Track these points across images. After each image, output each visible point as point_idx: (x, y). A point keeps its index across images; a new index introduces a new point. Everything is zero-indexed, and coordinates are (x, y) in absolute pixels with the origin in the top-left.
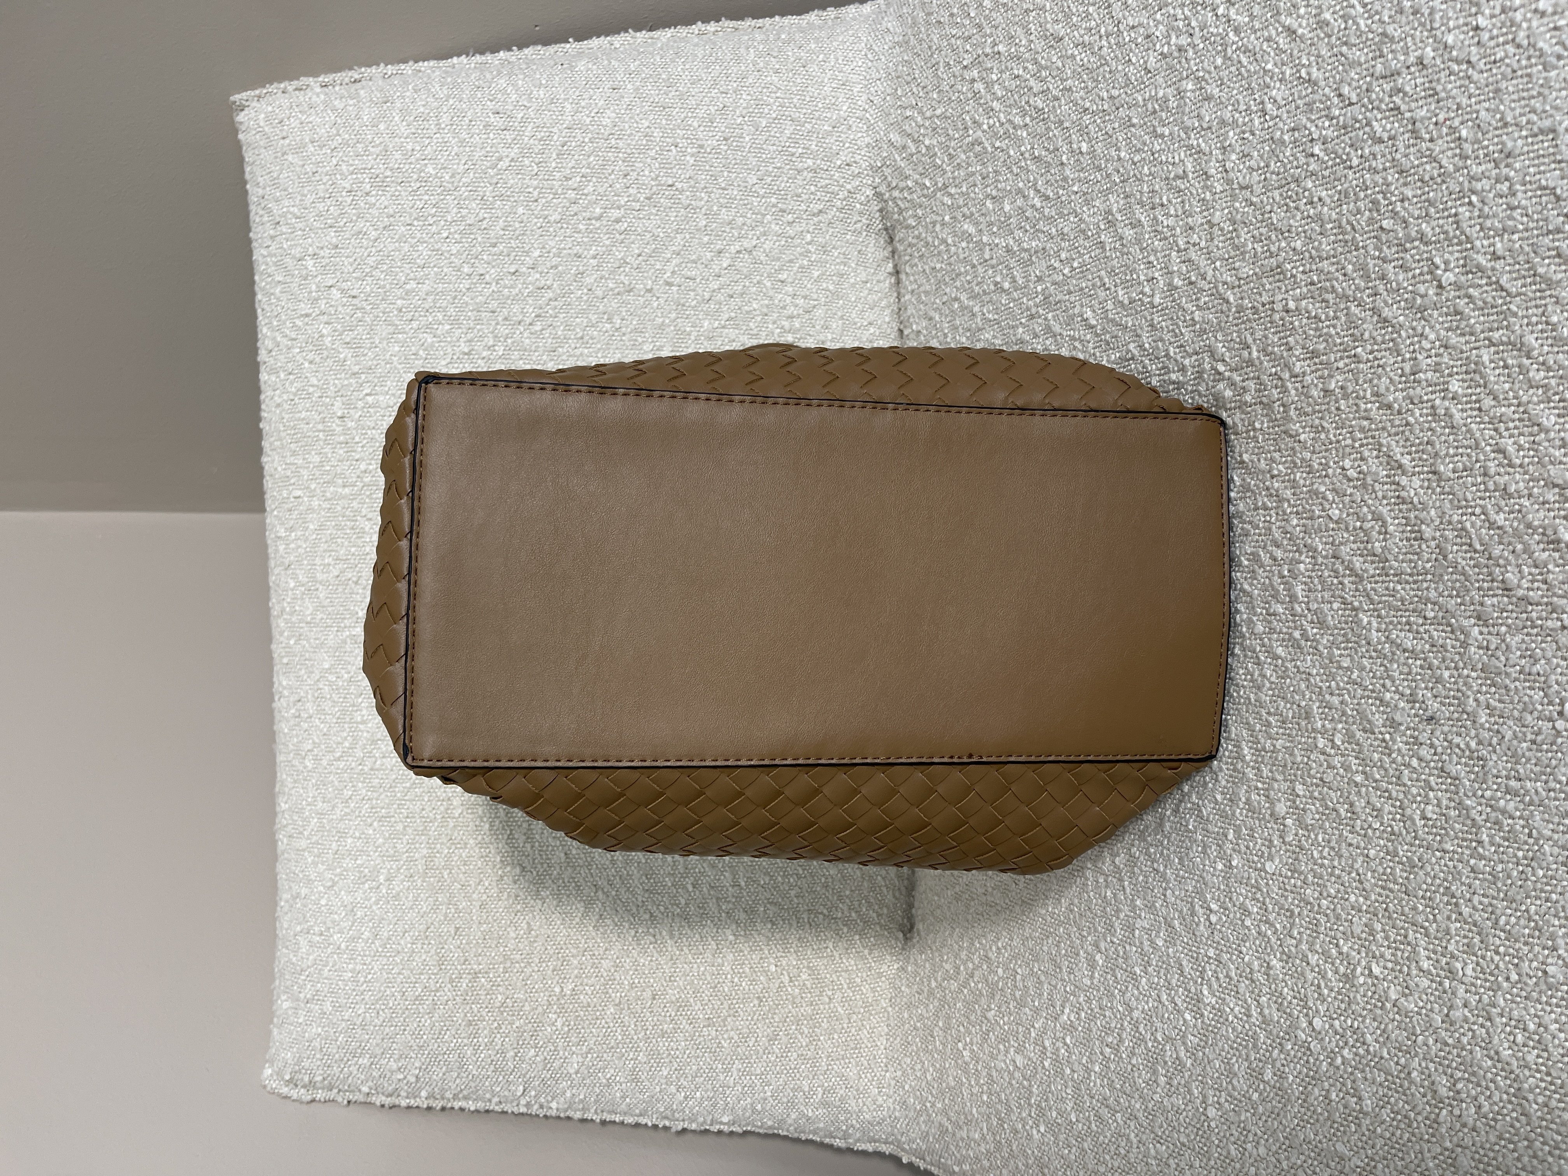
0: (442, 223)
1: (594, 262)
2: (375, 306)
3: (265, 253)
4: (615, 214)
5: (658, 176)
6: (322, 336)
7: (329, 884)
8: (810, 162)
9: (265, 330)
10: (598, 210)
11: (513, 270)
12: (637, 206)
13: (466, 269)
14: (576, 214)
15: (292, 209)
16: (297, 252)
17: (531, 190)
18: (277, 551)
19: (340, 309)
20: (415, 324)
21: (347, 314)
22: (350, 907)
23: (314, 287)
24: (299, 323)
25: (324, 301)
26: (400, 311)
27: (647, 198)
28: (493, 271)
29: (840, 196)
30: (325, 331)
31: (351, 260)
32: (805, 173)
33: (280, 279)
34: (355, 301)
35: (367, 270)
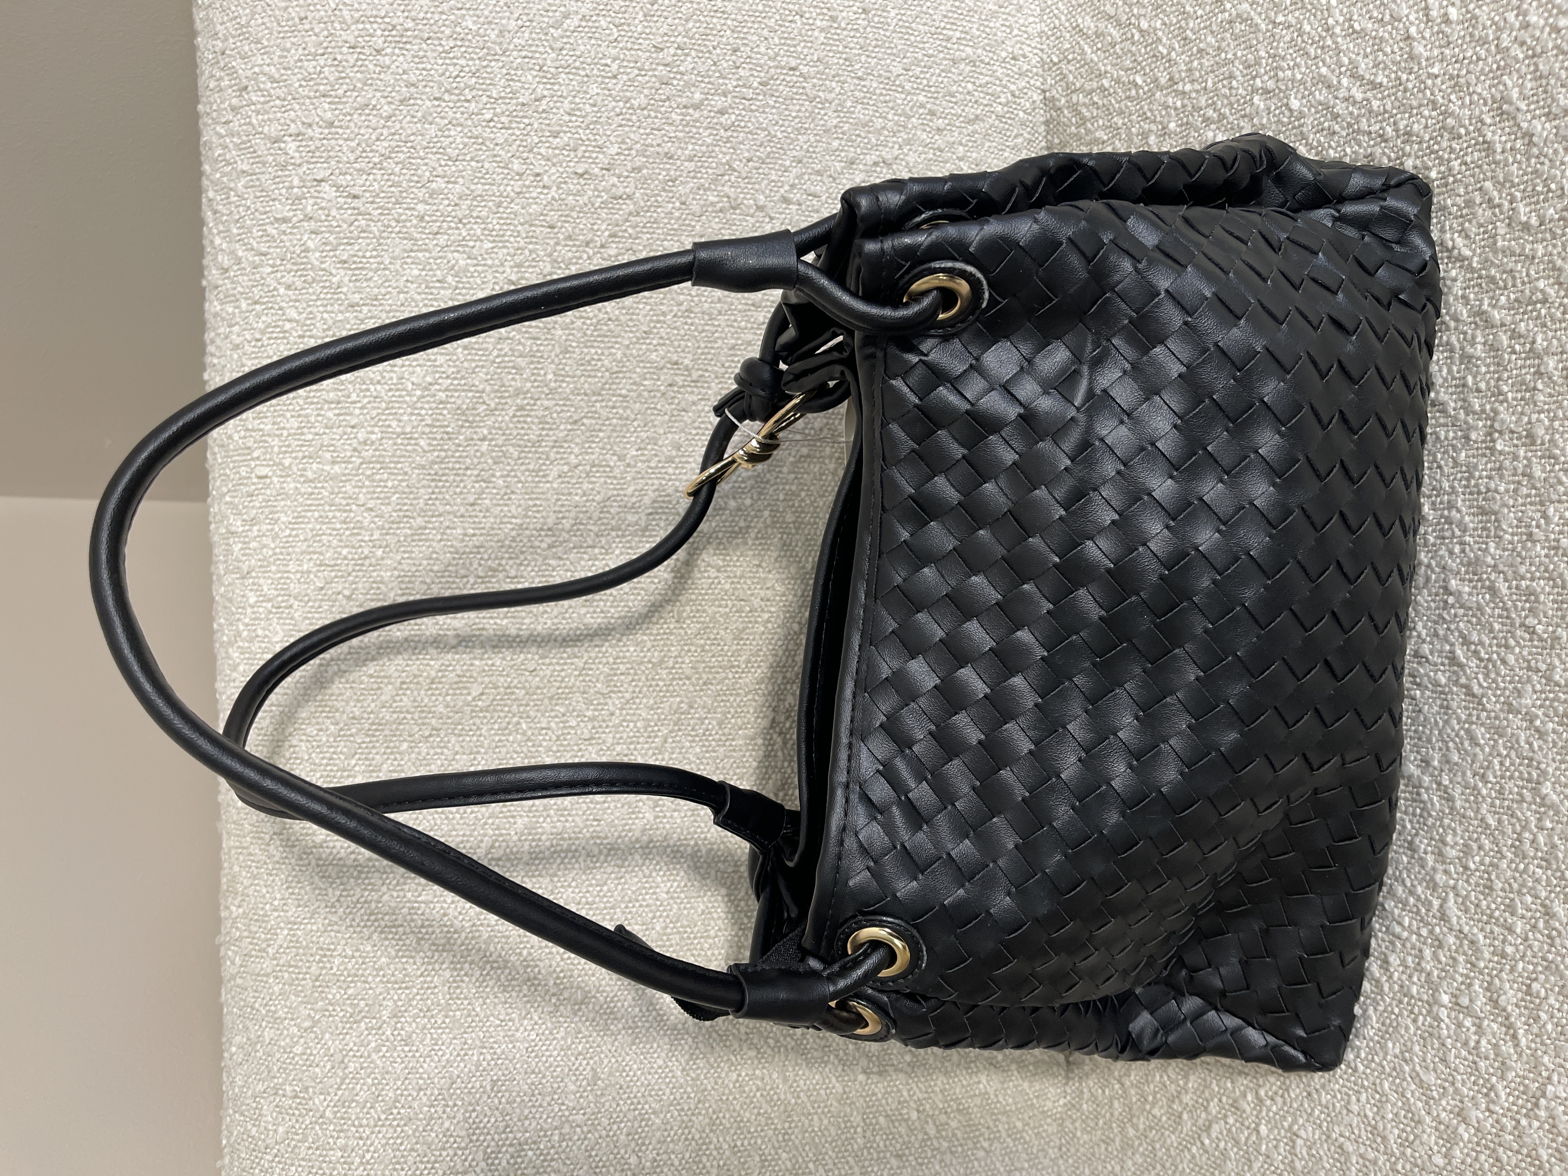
0: (484, 99)
1: (691, 166)
2: (385, 211)
3: (223, 132)
4: (719, 102)
5: (777, 55)
6: (307, 250)
7: (307, 1024)
8: (969, 50)
9: (217, 241)
10: (698, 96)
11: (580, 171)
12: (750, 93)
13: (516, 166)
14: (668, 99)
15: (266, 69)
16: (273, 130)
17: (609, 61)
18: (229, 552)
19: (334, 212)
20: (442, 240)
21: (344, 221)
22: (338, 1057)
23: (296, 182)
24: (271, 230)
25: (311, 201)
26: (422, 219)
27: (760, 84)
28: (553, 170)
29: (1003, 100)
30: (310, 244)
31: (353, 144)
32: (962, 66)
33: (245, 167)
34: (356, 203)
35: (376, 160)
